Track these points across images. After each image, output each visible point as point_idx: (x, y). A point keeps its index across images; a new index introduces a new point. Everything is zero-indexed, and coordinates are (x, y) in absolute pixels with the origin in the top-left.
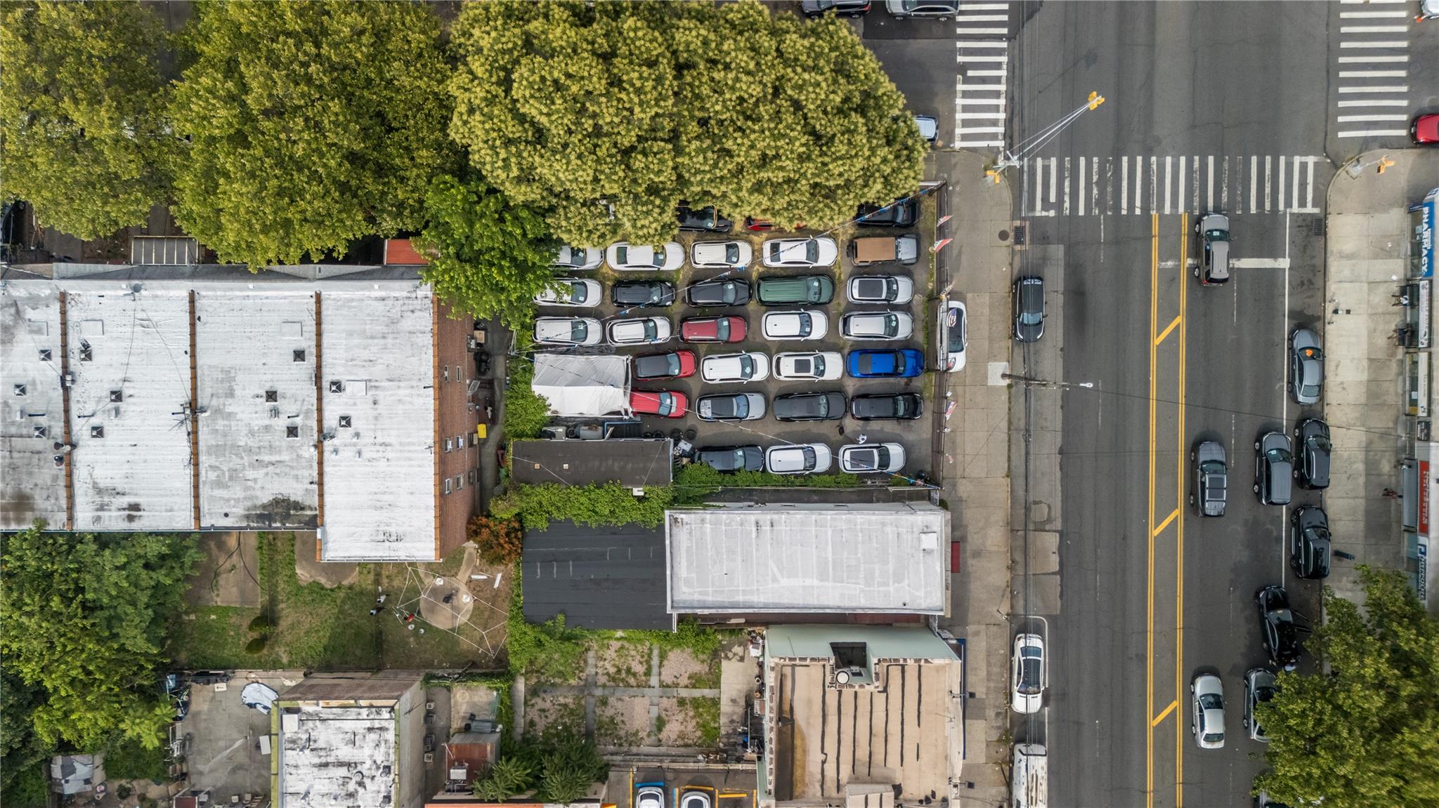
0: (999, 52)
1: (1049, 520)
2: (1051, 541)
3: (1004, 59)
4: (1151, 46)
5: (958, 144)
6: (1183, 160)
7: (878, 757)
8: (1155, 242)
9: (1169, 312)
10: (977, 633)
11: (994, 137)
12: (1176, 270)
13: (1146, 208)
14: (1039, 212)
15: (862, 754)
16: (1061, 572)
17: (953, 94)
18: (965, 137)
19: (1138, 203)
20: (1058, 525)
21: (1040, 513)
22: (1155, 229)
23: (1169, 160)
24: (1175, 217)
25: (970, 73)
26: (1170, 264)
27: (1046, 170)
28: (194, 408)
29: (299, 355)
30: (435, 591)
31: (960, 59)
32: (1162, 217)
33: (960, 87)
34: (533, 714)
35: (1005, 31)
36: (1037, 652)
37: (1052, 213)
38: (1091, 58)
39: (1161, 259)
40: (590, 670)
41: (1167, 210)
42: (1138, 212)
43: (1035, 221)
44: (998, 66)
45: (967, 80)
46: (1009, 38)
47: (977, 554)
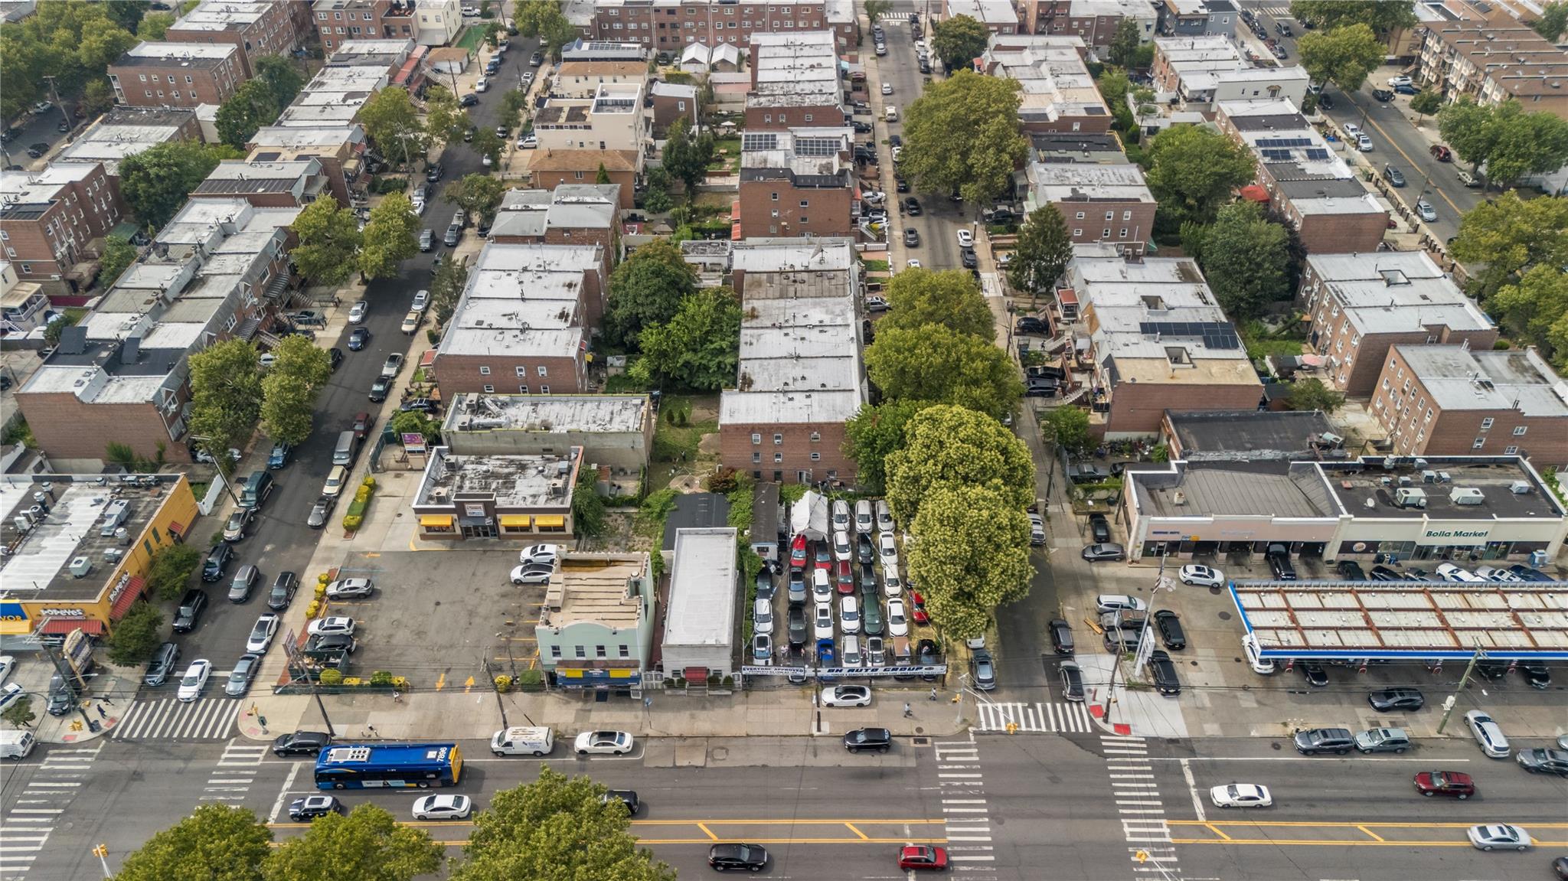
0: (1048, 726)
1: (714, 760)
2: (699, 761)
3: (1044, 729)
4: (1071, 817)
5: (980, 706)
6: (989, 839)
7: (579, 602)
8: (924, 821)
9: (870, 831)
10: (636, 717)
11: (988, 724)
12: (904, 836)
13: (948, 815)
14: (938, 752)
15: (582, 596)
16: (675, 767)
17: (1014, 700)
18: (985, 709)
19: (952, 810)
20: (710, 764)
21: (719, 755)
22: (932, 821)
23: (987, 829)
24: (944, 835)
25: (1030, 711)
26: (908, 832)
27: (970, 755)
28: (798, 357)
29: (823, 385)
30: (692, 480)
31: (1039, 705)
32: (943, 826)
33: (1019, 705)
34: (615, 516)
35: (1064, 730)
36: (620, 742)
37: (938, 759)
38: (1055, 780)
39: (911, 827)
40: (637, 539)
41: (948, 829)
42: (945, 810)
43: (932, 750)
44: (1038, 725)
45: (1025, 709)
46: (1059, 733)
47: (693, 717)
